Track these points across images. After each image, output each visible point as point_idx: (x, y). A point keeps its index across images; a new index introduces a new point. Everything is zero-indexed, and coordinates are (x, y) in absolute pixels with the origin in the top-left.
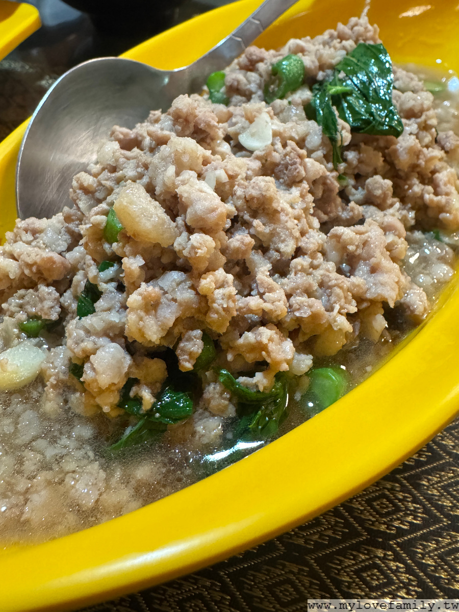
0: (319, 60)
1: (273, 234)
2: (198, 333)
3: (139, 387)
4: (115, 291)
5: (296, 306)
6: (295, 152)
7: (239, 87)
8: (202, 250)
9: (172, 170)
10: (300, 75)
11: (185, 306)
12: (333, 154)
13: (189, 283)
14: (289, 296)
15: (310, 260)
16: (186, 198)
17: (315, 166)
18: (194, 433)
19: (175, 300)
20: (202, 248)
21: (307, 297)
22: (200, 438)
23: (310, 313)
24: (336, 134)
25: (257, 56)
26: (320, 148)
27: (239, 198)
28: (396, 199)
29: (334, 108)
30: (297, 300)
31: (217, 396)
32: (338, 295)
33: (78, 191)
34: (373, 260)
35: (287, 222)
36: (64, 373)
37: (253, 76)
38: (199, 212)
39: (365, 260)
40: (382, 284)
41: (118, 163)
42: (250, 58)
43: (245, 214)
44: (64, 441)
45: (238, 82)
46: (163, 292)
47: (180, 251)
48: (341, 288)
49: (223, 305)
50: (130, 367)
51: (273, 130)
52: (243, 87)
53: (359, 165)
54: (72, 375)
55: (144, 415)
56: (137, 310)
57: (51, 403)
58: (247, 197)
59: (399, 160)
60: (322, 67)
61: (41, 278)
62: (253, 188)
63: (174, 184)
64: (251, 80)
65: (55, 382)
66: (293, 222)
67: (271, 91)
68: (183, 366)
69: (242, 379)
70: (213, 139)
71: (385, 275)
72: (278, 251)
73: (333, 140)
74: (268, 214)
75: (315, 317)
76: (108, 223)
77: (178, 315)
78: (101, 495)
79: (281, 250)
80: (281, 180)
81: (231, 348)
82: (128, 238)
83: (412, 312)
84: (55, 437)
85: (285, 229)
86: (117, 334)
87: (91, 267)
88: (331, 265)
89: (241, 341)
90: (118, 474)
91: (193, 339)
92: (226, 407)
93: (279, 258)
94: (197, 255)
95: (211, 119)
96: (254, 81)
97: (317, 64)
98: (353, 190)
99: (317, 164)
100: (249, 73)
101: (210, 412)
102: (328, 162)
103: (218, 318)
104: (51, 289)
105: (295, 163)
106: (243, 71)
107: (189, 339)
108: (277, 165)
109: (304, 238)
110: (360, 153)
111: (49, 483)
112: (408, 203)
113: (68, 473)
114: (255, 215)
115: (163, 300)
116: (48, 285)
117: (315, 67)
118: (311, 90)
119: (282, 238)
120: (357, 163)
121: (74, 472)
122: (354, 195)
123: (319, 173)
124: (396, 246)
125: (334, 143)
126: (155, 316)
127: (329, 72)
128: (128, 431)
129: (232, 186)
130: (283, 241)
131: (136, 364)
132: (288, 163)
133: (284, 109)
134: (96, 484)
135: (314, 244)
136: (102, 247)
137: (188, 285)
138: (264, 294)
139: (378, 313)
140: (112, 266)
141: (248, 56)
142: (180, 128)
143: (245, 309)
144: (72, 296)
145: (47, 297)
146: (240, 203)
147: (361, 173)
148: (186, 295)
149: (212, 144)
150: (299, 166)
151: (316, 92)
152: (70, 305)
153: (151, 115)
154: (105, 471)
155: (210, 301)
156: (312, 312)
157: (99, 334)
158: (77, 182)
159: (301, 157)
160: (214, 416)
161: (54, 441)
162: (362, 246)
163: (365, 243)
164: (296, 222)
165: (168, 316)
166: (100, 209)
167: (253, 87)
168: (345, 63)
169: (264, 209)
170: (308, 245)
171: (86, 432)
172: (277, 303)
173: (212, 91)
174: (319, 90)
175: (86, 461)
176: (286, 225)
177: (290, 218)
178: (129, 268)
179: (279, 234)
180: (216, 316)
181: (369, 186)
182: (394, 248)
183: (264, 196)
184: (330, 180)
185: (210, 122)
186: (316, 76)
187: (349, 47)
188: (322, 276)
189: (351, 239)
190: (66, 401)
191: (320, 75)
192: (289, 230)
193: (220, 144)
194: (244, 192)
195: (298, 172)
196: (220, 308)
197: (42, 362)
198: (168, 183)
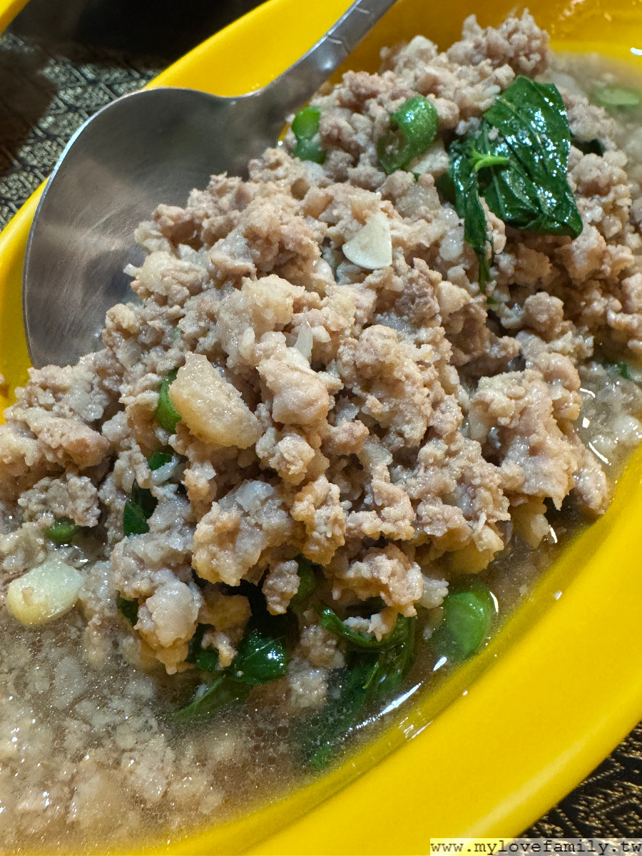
0: (460, 105)
1: (394, 412)
2: (292, 565)
3: (213, 636)
4: (175, 497)
5: (426, 519)
6: (425, 277)
7: (340, 137)
8: (296, 465)
9: (249, 335)
10: (431, 132)
11: (275, 533)
12: (480, 269)
13: (278, 502)
14: (415, 503)
15: (446, 447)
16: (270, 383)
17: (455, 294)
18: (289, 692)
19: (259, 526)
20: (297, 463)
21: (441, 503)
22: (297, 699)
23: (446, 530)
24: (485, 244)
25: (366, 89)
26: (461, 260)
27: (345, 365)
28: (567, 323)
29: (482, 200)
30: (428, 509)
31: (319, 643)
32: (484, 500)
33: (115, 334)
34: (534, 438)
35: (413, 394)
36: (111, 608)
37: (360, 120)
38: (291, 407)
39: (522, 435)
40: (545, 475)
41: (169, 292)
42: (357, 92)
43: (356, 386)
44: (116, 703)
45: (340, 129)
46: (242, 512)
47: (266, 459)
48: (489, 489)
49: (326, 533)
50: (201, 610)
51: (392, 236)
52: (345, 138)
53: (517, 274)
54: (122, 615)
55: (222, 673)
56: (209, 544)
57: (96, 652)
58: (357, 363)
59: (575, 268)
60: (464, 114)
61: (70, 462)
62: (366, 350)
63: (253, 355)
64: (358, 128)
65: (99, 623)
66: (422, 393)
67: (389, 153)
68: (273, 610)
69: (353, 622)
70: (305, 259)
71: (551, 462)
72: (401, 434)
73: (479, 253)
74: (387, 385)
75: (452, 533)
76: (160, 402)
77: (264, 547)
78: (169, 784)
79: (406, 436)
80: (405, 318)
81: (339, 580)
82: (191, 437)
83: (587, 503)
84: (104, 697)
85: (411, 404)
86: (182, 565)
87: (140, 466)
88: (474, 448)
89: (351, 574)
90: (190, 752)
91: (285, 575)
92: (332, 657)
93: (402, 445)
94: (290, 473)
95: (302, 236)
96: (364, 129)
97: (457, 111)
98: (507, 310)
99: (455, 288)
100: (356, 115)
101: (310, 662)
102: (471, 282)
103: (320, 551)
104: (86, 480)
105: (425, 295)
106: (347, 111)
107: (281, 575)
108: (398, 295)
109: (438, 413)
110: (517, 257)
111: (101, 766)
112: (584, 325)
113: (124, 751)
114: (368, 386)
115: (244, 526)
116: (80, 474)
117: (454, 116)
118: (447, 150)
119: (407, 418)
120: (514, 271)
121: (131, 750)
122: (508, 317)
123: (459, 305)
124: (566, 404)
125: (481, 256)
126: (234, 551)
127: (474, 121)
128: (202, 691)
129: (337, 346)
130: (408, 422)
131: (209, 604)
132: (415, 293)
133: (408, 188)
134: (163, 768)
135: (452, 423)
136: (154, 434)
137: (277, 504)
138: (382, 507)
139: (539, 513)
140: (170, 461)
141: (354, 88)
142: (258, 253)
143: (355, 531)
144: (114, 488)
145: (79, 493)
146: (347, 372)
147: (518, 284)
148: (275, 519)
149: (305, 267)
150: (432, 300)
151: (455, 155)
152: (112, 502)
153: (212, 183)
154: (173, 749)
155: (308, 527)
156: (448, 528)
157: (157, 567)
158: (112, 320)
159: (433, 283)
160: (315, 667)
161: (103, 703)
162: (519, 416)
163: (523, 412)
164: (426, 391)
165: (251, 550)
166: (148, 383)
167: (361, 139)
168: (499, 110)
169: (381, 379)
170: (443, 426)
171: (145, 690)
172: (401, 523)
173: (301, 137)
174: (460, 152)
175: (147, 735)
176: (412, 400)
177: (418, 388)
178: (195, 486)
179: (401, 411)
180: (317, 548)
181: (530, 307)
182: (563, 407)
183: (382, 363)
184: (474, 308)
185: (302, 240)
186: (456, 128)
187: (504, 81)
188: (462, 468)
189: (504, 408)
190: (116, 645)
191: (462, 127)
192: (418, 407)
193: (316, 265)
194: (354, 355)
195: (430, 308)
196: (322, 537)
197: (80, 589)
198: (245, 353)
